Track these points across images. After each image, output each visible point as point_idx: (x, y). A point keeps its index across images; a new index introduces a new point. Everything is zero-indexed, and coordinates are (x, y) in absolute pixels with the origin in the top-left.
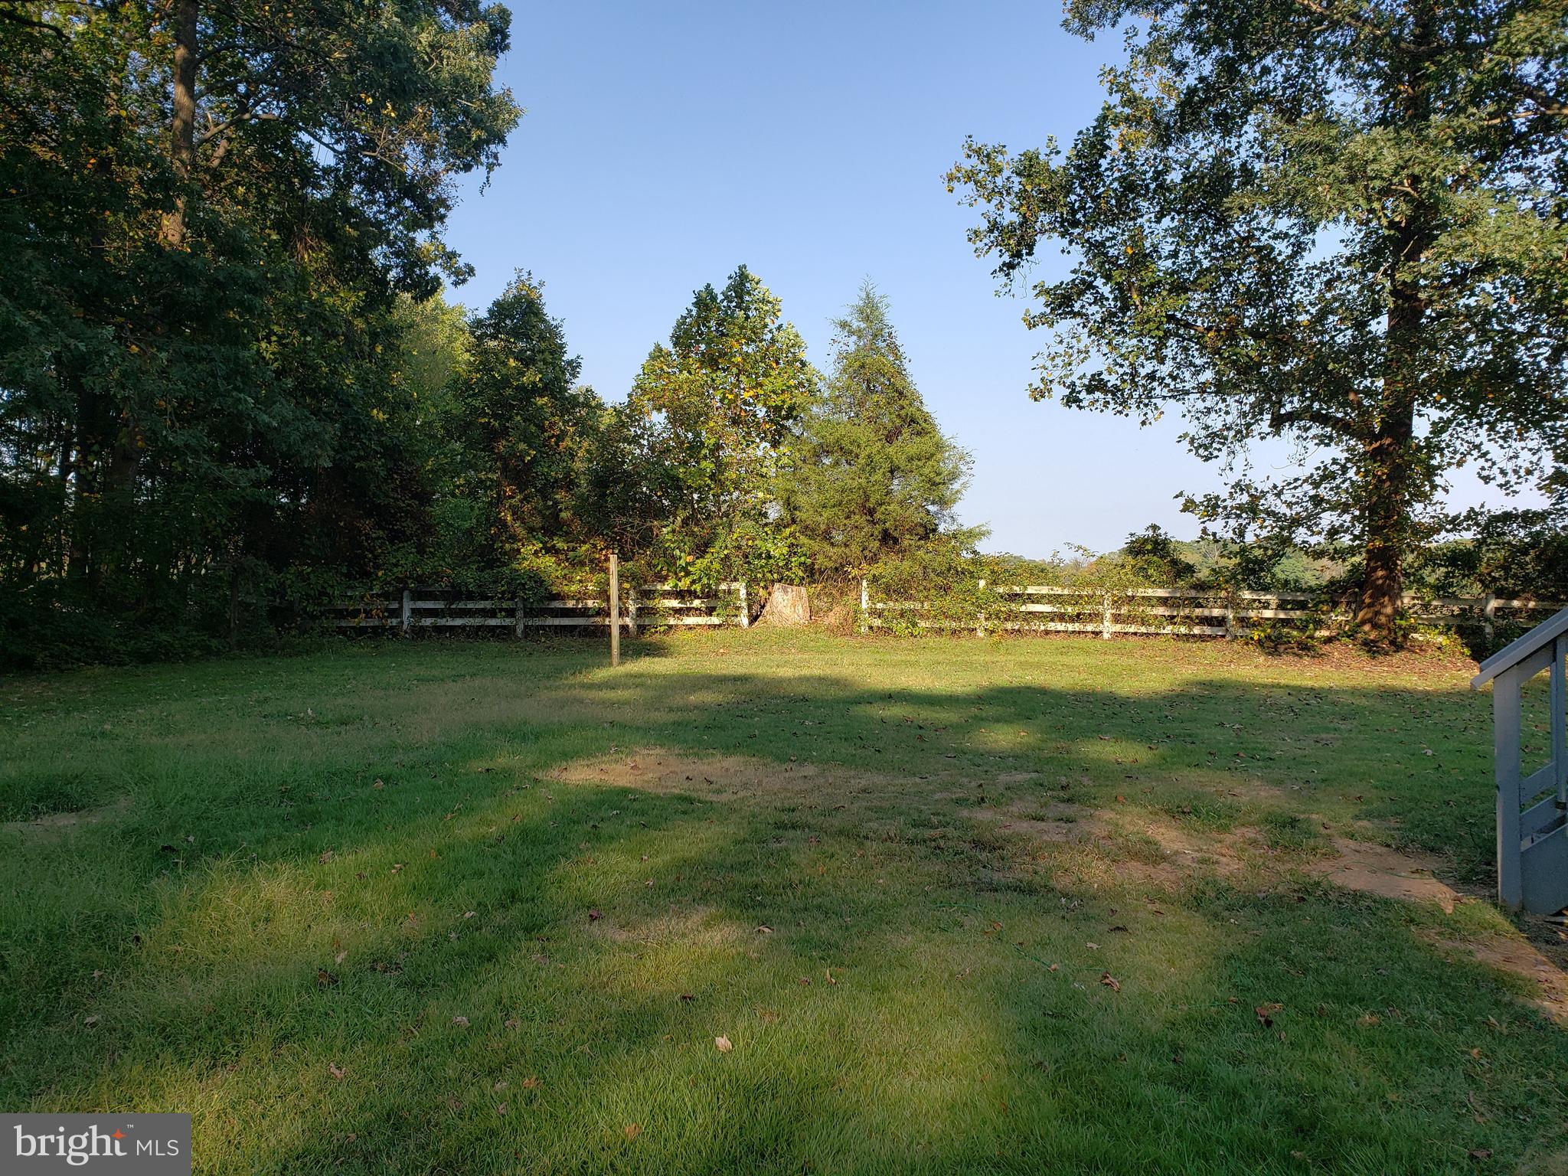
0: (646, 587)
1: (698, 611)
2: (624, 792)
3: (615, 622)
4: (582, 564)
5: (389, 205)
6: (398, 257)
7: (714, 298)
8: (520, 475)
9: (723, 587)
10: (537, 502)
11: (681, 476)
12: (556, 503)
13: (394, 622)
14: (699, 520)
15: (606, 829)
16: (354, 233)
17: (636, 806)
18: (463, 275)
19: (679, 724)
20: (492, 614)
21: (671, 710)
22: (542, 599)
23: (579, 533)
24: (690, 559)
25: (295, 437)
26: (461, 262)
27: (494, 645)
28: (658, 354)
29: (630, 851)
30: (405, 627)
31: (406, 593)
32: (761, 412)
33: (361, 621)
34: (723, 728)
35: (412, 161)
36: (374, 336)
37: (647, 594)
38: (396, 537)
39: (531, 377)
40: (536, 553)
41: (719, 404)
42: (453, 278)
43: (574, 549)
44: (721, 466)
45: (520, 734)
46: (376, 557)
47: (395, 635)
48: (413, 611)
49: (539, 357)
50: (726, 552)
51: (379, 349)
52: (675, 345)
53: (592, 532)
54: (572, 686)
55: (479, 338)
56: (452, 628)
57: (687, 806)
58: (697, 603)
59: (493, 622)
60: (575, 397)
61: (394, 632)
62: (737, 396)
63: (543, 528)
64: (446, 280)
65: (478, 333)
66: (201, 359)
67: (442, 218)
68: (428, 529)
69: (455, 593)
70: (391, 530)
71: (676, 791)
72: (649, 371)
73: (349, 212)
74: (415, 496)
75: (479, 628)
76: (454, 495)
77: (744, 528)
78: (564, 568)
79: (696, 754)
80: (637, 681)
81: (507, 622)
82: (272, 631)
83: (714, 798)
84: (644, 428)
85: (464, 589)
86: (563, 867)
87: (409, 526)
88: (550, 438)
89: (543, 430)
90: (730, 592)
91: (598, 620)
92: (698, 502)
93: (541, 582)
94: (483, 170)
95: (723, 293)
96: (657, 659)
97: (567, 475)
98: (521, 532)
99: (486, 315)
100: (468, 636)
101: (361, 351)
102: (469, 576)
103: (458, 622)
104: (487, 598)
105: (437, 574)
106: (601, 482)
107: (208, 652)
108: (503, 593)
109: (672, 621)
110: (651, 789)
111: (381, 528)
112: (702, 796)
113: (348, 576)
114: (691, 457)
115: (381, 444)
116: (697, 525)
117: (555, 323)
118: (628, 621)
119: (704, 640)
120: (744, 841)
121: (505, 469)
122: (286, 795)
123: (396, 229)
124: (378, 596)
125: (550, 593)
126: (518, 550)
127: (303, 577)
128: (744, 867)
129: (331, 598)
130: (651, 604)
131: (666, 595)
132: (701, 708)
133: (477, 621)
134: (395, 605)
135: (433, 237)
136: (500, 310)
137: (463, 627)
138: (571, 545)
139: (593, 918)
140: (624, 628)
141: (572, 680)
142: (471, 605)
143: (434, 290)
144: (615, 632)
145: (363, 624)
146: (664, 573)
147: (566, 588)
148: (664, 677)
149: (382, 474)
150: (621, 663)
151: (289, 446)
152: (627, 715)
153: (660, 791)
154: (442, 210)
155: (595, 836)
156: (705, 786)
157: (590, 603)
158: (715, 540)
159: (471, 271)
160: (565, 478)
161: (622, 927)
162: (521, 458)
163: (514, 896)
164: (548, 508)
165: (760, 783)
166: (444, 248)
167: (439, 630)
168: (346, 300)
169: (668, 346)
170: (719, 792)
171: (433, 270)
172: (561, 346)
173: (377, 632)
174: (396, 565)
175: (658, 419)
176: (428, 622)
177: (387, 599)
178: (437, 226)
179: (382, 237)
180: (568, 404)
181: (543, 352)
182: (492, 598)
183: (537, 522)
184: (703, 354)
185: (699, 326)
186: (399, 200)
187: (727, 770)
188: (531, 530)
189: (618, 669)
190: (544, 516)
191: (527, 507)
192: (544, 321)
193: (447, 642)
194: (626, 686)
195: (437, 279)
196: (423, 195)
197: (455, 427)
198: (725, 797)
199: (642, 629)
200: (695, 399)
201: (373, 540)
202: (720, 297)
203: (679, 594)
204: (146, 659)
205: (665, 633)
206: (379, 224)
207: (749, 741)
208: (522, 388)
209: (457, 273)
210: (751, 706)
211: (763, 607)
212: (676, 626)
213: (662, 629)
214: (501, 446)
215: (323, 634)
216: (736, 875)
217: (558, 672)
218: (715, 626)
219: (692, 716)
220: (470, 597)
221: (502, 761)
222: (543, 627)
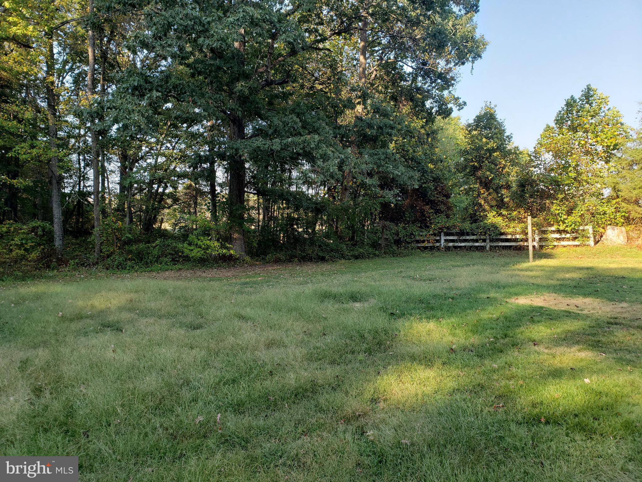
0: (543, 229)
1: (568, 239)
2: (541, 308)
3: (530, 244)
4: (514, 220)
5: (432, 83)
6: (436, 103)
7: (575, 102)
8: (486, 184)
9: (581, 228)
10: (494, 195)
11: (559, 180)
12: (502, 195)
13: (438, 244)
14: (568, 199)
15: (536, 319)
16: (420, 96)
17: (547, 312)
18: (461, 106)
19: (562, 285)
20: (477, 241)
21: (558, 280)
22: (497, 235)
23: (512, 207)
24: (565, 217)
25: (406, 178)
26: (461, 101)
27: (477, 254)
28: (548, 128)
29: (546, 326)
30: (442, 246)
31: (442, 234)
32: (600, 148)
33: (426, 244)
34: (582, 287)
35: (441, 64)
36: (428, 135)
37: (544, 232)
38: (438, 212)
39: (492, 144)
40: (494, 216)
41: (577, 147)
42: (458, 108)
43: (510, 214)
44: (579, 174)
45: (498, 286)
46: (430, 220)
47: (439, 249)
48: (445, 240)
49: (495, 136)
50: (582, 212)
51: (430, 140)
52: (556, 124)
53: (518, 206)
54: (514, 270)
55: (470, 131)
56: (460, 247)
57: (568, 314)
58: (568, 236)
59: (477, 244)
60: (510, 150)
61: (438, 248)
62: (586, 142)
63: (496, 205)
64: (455, 109)
65: (469, 129)
66: (376, 154)
67: (453, 85)
68: (449, 208)
69: (462, 233)
70: (435, 209)
71: (563, 309)
72: (543, 136)
73: (418, 89)
74: (445, 196)
75: (471, 247)
76: (459, 194)
77: (591, 202)
78: (506, 222)
79: (570, 297)
80: (542, 268)
81: (483, 244)
82: (395, 248)
83: (580, 312)
84: (541, 161)
85: (465, 231)
86: (522, 329)
87: (443, 207)
88: (499, 168)
89: (496, 165)
90: (584, 230)
91: (521, 243)
92: (568, 190)
93: (496, 228)
94: (470, 64)
95: (579, 99)
96: (549, 260)
97: (507, 183)
98: (487, 207)
99: (473, 122)
100: (467, 250)
101: (424, 142)
102: (467, 226)
103: (463, 244)
104: (474, 235)
105: (454, 226)
106: (522, 185)
107: (375, 255)
108: (481, 233)
109: (555, 243)
110: (553, 307)
111: (432, 209)
112: (575, 311)
113: (420, 227)
114: (563, 171)
115: (432, 176)
116: (567, 201)
117: (501, 121)
118: (535, 244)
119: (571, 252)
120: (593, 327)
121: (481, 183)
122: (421, 302)
123: (435, 92)
124: (432, 235)
125: (501, 232)
126: (486, 215)
127: (405, 228)
128: (594, 335)
129: (415, 236)
130: (545, 236)
131: (553, 232)
132: (573, 280)
133: (470, 244)
134: (438, 238)
135: (450, 92)
136: (479, 119)
137: (465, 247)
138: (510, 212)
139: (535, 345)
140: (534, 247)
141: (513, 267)
142: (468, 238)
143: (450, 113)
144: (531, 248)
145: (427, 245)
146: (552, 223)
147: (507, 230)
148: (554, 267)
149: (433, 188)
150: (534, 261)
151: (404, 182)
152: (539, 281)
153: (556, 308)
154: (453, 82)
155: (532, 321)
156: (575, 308)
157: (518, 236)
158: (576, 207)
159: (465, 103)
160: (506, 184)
161: (546, 348)
162: (488, 178)
163: (506, 336)
164: (499, 197)
165: (600, 309)
166: (454, 96)
167: (455, 247)
168: (417, 124)
169: (552, 124)
170: (581, 310)
171: (449, 106)
172: (504, 130)
173: (432, 248)
174: (438, 223)
175: (548, 157)
176: (451, 244)
177: (435, 236)
178: (451, 88)
179: (430, 96)
180: (506, 154)
181: (496, 134)
182: (476, 235)
183: (494, 203)
184: (569, 126)
185: (567, 115)
186: (435, 81)
187: (585, 303)
188: (492, 207)
189: (532, 263)
190: (497, 201)
191: (490, 197)
192: (496, 121)
193: (459, 252)
194: (536, 271)
195: (451, 109)
196: (445, 77)
197: (461, 168)
198: (584, 312)
199: (541, 247)
200: (566, 146)
201: (429, 213)
202: (578, 100)
203: (559, 231)
204: (356, 258)
205: (552, 249)
206: (428, 91)
207: (595, 293)
208: (488, 150)
209: (460, 105)
210: (596, 279)
211: (602, 236)
212: (558, 245)
213: (551, 247)
214: (479, 173)
215: (412, 249)
216: (590, 337)
217: (507, 264)
218: (577, 246)
219: (568, 282)
220: (468, 234)
221: (492, 295)
222: (498, 246)
